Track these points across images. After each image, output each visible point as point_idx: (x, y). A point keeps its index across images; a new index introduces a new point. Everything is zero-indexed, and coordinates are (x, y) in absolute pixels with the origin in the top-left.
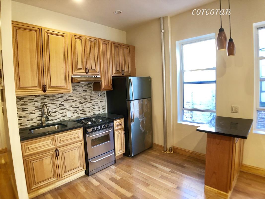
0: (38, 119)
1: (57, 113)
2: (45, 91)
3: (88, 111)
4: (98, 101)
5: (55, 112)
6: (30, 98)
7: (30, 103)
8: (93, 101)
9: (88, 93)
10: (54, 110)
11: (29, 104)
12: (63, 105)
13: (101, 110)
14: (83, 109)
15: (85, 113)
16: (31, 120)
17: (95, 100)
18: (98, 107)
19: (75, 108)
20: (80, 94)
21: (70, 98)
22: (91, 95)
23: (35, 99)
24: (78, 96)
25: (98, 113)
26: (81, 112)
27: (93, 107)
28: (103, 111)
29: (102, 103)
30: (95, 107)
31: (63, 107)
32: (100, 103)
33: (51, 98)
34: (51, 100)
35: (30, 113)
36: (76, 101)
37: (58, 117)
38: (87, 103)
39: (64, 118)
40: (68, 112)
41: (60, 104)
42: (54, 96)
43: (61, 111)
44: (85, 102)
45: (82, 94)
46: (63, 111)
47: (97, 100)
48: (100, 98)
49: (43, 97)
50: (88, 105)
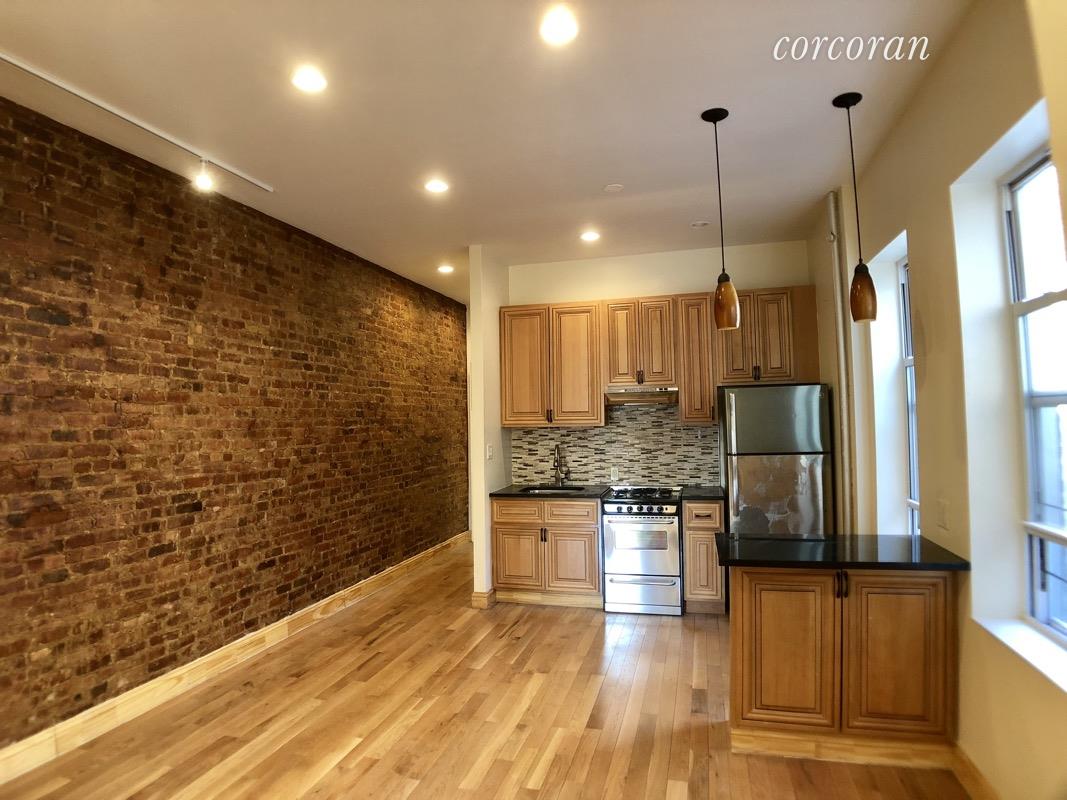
0: (553, 473)
1: (590, 467)
2: (550, 420)
3: (666, 473)
4: (696, 452)
5: (585, 465)
6: (542, 432)
7: (542, 441)
8: (680, 451)
9: (666, 430)
10: (585, 461)
11: (540, 443)
12: (602, 452)
13: (705, 476)
14: (650, 466)
15: (655, 477)
16: (542, 473)
17: (686, 448)
18: (694, 466)
19: (631, 461)
20: (644, 429)
21: (620, 438)
22: (674, 434)
23: (551, 436)
24: (639, 433)
25: (693, 482)
26: (646, 473)
27: (679, 464)
28: (710, 481)
29: (709, 459)
30: (686, 465)
31: (603, 457)
32: (703, 457)
33: (580, 435)
34: (580, 438)
35: (542, 461)
36: (633, 445)
37: (591, 475)
38: (662, 453)
39: (604, 480)
40: (612, 469)
41: (596, 449)
42: (585, 431)
43: (598, 464)
44: (656, 451)
45: (651, 431)
46: (603, 464)
47: (690, 448)
48: (700, 444)
49: (565, 432)
50: (664, 459)
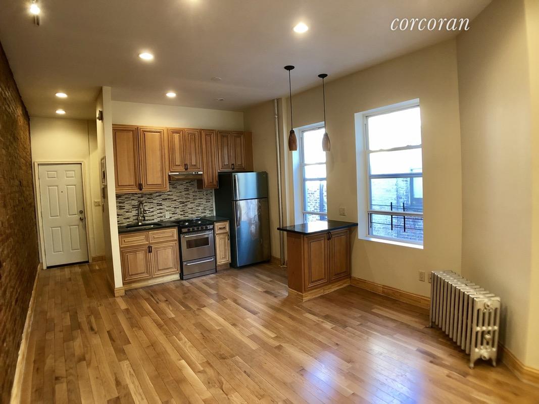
0: (135, 218)
1: (155, 213)
2: (141, 189)
3: (191, 212)
4: (204, 201)
5: (152, 212)
6: (127, 196)
7: (127, 201)
8: (197, 201)
9: (190, 192)
10: (151, 210)
11: (126, 202)
12: (161, 205)
13: (207, 212)
14: (184, 209)
15: (186, 214)
16: (128, 218)
17: (199, 200)
18: (202, 208)
19: (175, 208)
20: (180, 192)
21: (169, 197)
22: (194, 194)
23: (132, 198)
24: (178, 194)
25: (203, 215)
26: (182, 213)
27: (197, 208)
28: (210, 214)
29: (209, 204)
30: (200, 208)
31: (161, 207)
32: (206, 204)
33: (149, 197)
34: (148, 198)
35: (127, 212)
36: (175, 200)
37: (155, 217)
38: (189, 203)
39: (162, 219)
40: (166, 212)
41: (157, 204)
42: (151, 194)
43: (159, 211)
44: (186, 202)
45: (183, 193)
46: (161, 211)
47: (201, 200)
48: (205, 198)
49: (140, 195)
50: (190, 206)
